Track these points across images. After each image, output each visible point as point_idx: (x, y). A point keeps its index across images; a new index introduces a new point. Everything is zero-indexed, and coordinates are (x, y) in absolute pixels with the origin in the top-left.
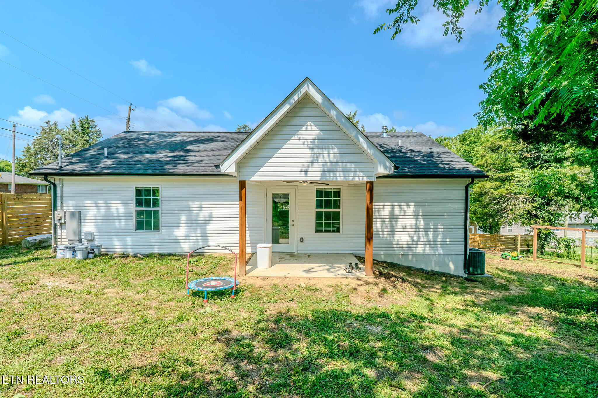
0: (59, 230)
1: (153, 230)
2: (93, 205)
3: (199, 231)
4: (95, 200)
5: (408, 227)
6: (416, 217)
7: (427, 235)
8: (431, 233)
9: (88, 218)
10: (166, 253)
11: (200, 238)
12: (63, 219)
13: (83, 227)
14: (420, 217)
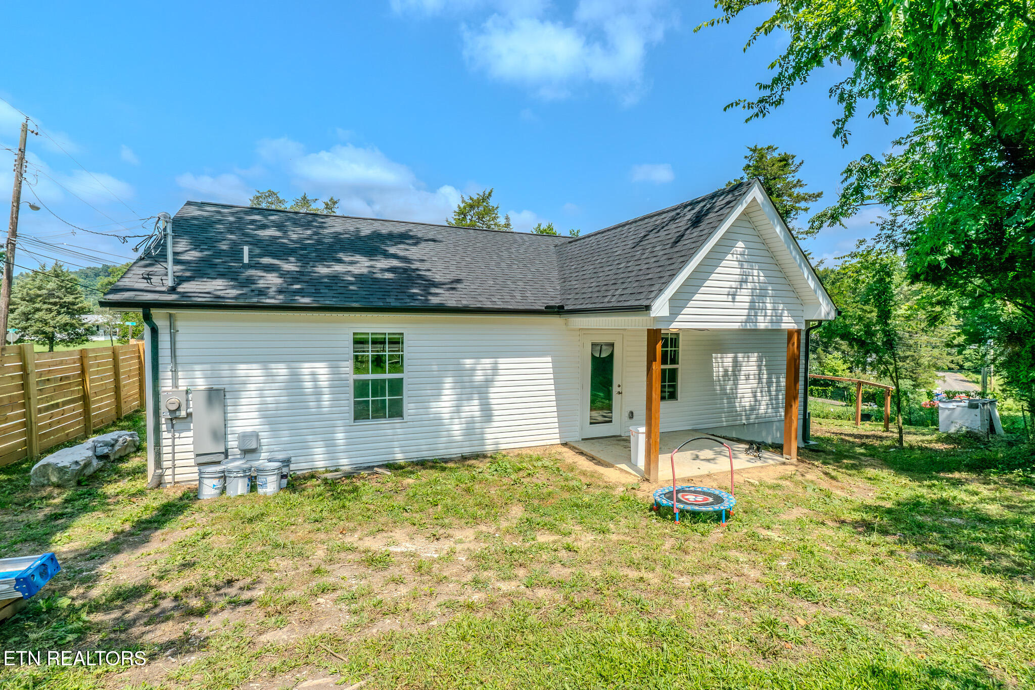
0: (165, 435)
1: (389, 417)
2: (259, 372)
3: (476, 402)
4: (265, 362)
5: (752, 377)
6: (759, 366)
7: (769, 391)
8: (773, 388)
9: (243, 401)
10: (414, 460)
11: (478, 414)
12: (183, 407)
13: (229, 424)
14: (764, 368)
